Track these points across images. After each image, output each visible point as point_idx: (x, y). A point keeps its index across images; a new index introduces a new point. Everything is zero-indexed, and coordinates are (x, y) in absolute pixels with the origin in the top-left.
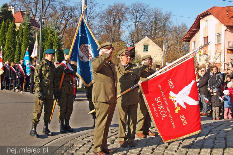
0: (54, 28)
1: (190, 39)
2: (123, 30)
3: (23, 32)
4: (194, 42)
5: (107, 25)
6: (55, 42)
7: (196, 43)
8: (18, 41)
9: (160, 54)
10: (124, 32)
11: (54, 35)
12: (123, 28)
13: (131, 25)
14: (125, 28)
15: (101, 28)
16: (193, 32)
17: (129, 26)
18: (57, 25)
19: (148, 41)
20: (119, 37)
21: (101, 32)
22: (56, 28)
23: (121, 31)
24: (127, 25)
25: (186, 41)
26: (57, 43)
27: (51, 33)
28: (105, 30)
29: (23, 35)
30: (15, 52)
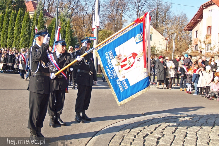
0: (65, 17)
1: (192, 28)
2: (125, 19)
3: (37, 20)
4: (197, 32)
5: (111, 14)
6: (67, 30)
7: (198, 33)
8: (33, 29)
9: (163, 42)
10: (126, 21)
11: (66, 24)
12: (125, 17)
13: (133, 14)
14: (127, 17)
15: (104, 17)
16: (196, 22)
17: (131, 15)
18: (68, 14)
19: (152, 29)
20: (122, 26)
21: (104, 20)
22: (67, 17)
23: (124, 20)
24: (130, 15)
25: (189, 30)
26: (70, 31)
27: (64, 21)
28: (109, 19)
29: (38, 23)
30: (30, 39)
